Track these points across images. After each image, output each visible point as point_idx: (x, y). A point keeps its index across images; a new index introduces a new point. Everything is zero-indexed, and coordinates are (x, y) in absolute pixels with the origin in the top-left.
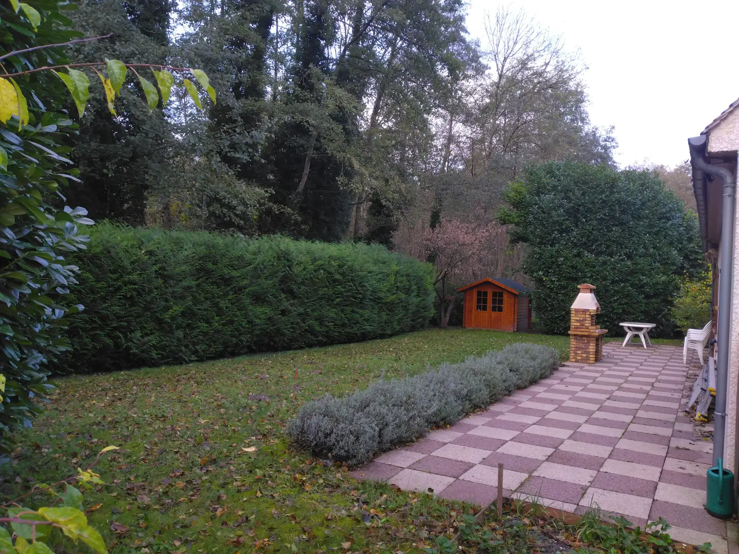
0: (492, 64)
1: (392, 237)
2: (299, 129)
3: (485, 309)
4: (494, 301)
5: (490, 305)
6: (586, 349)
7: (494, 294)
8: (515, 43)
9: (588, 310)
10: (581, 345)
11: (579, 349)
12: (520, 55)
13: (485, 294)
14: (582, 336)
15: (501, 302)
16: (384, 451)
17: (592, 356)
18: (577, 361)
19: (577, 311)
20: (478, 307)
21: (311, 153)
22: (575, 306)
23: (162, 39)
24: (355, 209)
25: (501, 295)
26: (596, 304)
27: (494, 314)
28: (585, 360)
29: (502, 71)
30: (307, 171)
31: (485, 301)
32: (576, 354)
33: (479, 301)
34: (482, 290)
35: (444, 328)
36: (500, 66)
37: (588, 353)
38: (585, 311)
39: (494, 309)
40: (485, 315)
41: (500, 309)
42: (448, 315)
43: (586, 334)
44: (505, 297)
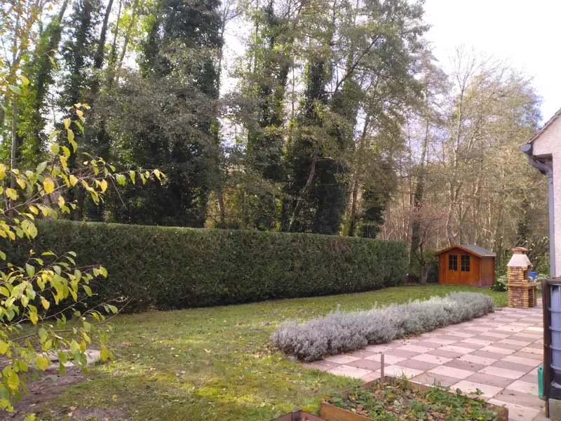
0: (456, 82)
1: (382, 215)
2: (307, 143)
3: (456, 269)
4: (463, 263)
5: (459, 266)
6: (520, 297)
7: (462, 258)
8: (473, 65)
9: (521, 267)
10: (516, 294)
11: (514, 297)
12: (478, 73)
13: (455, 257)
14: (517, 287)
15: (468, 263)
16: (332, 355)
17: (526, 303)
18: (514, 307)
19: (512, 268)
20: (450, 268)
21: (316, 159)
22: (510, 264)
23: (215, 94)
24: (352, 195)
25: (468, 258)
26: (528, 262)
27: (463, 273)
28: (521, 306)
29: (464, 87)
30: (313, 171)
31: (456, 263)
32: (513, 301)
33: (451, 263)
34: (453, 254)
35: (423, 284)
36: (462, 83)
37: (522, 300)
38: (518, 268)
39: (463, 269)
40: (456, 273)
41: (468, 269)
42: (426, 274)
43: (520, 285)
44: (471, 260)
